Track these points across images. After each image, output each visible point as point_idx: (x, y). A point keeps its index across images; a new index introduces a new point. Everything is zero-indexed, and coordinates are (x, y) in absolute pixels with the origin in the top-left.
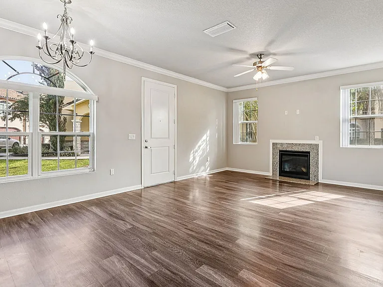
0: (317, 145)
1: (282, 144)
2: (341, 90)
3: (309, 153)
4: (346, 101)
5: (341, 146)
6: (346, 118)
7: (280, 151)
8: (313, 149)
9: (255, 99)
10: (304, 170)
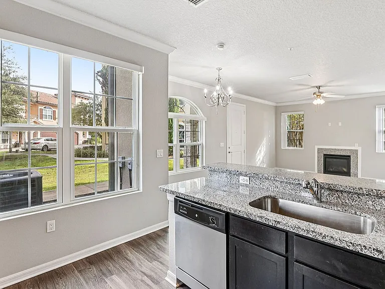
0: (357, 151)
1: (326, 149)
2: (377, 109)
3: (350, 156)
4: (381, 117)
5: (377, 152)
6: (381, 129)
7: (324, 155)
8: (353, 153)
9: (303, 113)
10: (345, 170)
